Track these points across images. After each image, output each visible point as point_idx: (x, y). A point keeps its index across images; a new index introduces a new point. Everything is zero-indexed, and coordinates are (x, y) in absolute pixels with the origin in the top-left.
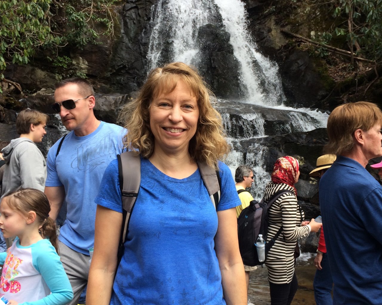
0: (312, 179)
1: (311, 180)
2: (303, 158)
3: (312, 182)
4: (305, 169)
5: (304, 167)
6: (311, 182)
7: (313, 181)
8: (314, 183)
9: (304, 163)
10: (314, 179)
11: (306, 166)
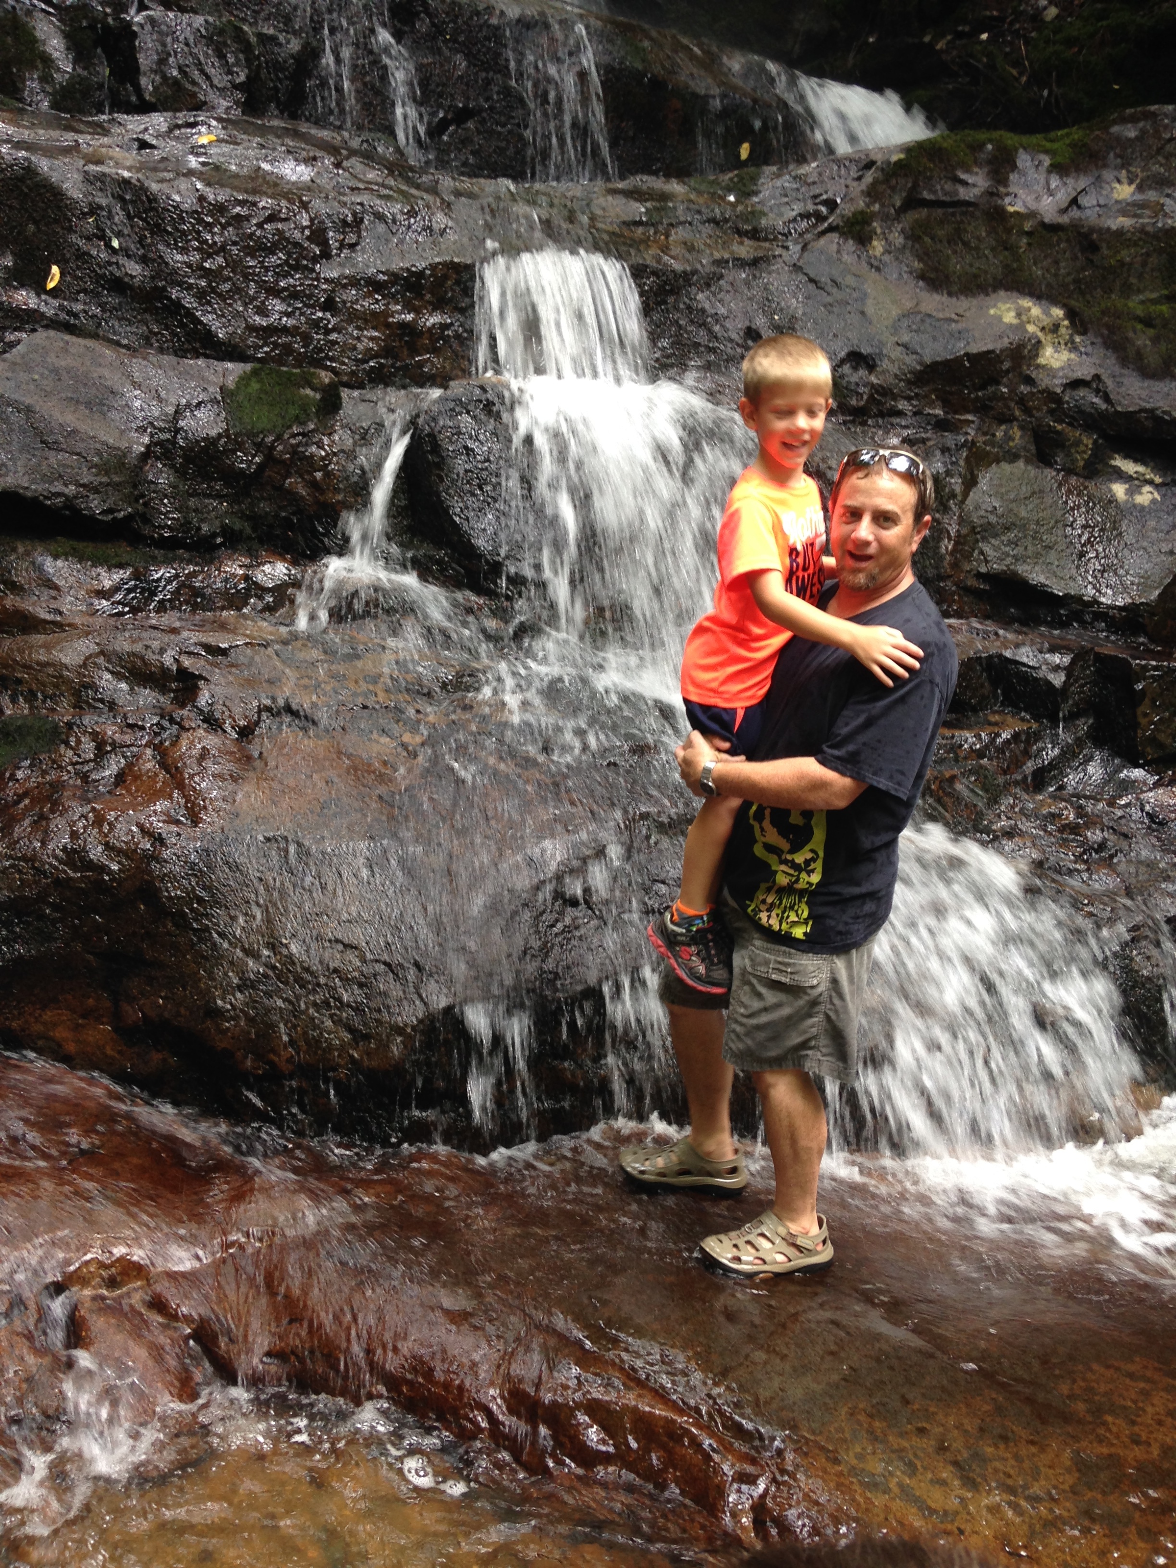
0: (1130, 467)
1: (1120, 475)
2: (1058, 312)
3: (1130, 492)
4: (1082, 392)
5: (1076, 384)
6: (1119, 490)
7: (1135, 483)
8: (1146, 496)
9: (1073, 347)
10: (1141, 469)
11: (1085, 372)
